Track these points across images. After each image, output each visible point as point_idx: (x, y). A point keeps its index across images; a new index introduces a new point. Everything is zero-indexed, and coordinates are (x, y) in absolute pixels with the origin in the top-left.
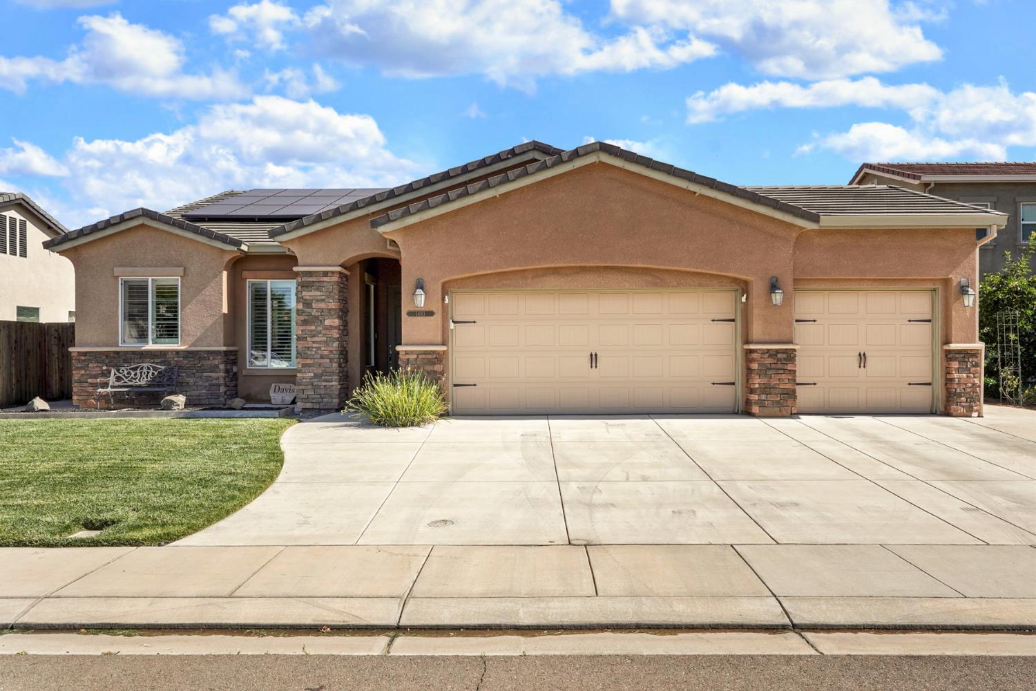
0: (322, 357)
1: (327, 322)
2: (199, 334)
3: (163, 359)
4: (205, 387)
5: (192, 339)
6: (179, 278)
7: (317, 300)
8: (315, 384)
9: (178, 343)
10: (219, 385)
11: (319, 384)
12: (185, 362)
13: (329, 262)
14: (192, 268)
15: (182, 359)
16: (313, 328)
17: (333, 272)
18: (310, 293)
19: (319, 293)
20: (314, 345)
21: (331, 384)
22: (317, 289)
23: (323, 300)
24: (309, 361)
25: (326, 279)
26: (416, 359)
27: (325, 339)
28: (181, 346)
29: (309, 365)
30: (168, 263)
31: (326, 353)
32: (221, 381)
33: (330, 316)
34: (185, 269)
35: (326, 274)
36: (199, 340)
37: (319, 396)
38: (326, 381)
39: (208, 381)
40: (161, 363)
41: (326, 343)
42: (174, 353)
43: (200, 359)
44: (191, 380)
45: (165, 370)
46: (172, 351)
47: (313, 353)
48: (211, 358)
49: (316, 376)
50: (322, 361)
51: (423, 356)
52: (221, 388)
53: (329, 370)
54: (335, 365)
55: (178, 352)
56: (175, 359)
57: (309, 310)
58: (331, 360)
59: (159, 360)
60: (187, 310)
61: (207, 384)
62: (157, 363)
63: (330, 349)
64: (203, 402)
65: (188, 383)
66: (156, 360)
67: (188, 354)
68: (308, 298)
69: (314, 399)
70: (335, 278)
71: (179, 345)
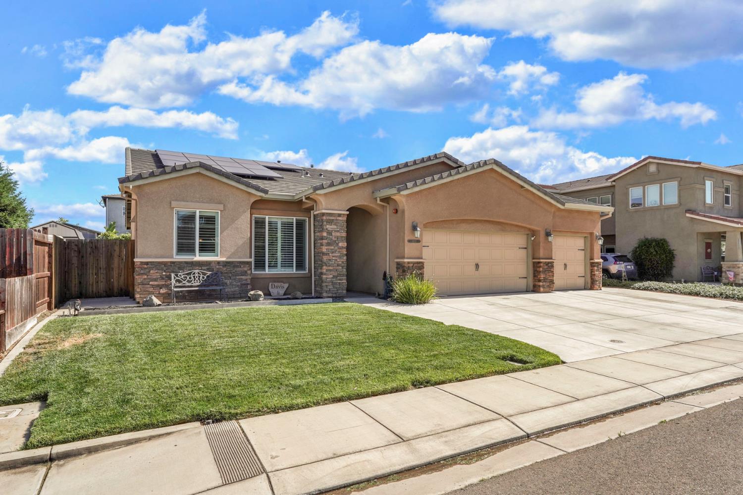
0: (338, 265)
1: (340, 244)
2: (233, 251)
3: (208, 267)
4: (238, 285)
5: (229, 254)
6: (219, 211)
7: (335, 231)
8: (335, 281)
9: (218, 256)
10: (248, 284)
11: (336, 282)
12: (225, 269)
13: (341, 209)
14: (229, 205)
15: (222, 267)
16: (333, 247)
17: (344, 214)
18: (331, 227)
19: (336, 227)
20: (333, 258)
21: (343, 281)
22: (335, 224)
23: (338, 231)
24: (331, 268)
25: (340, 218)
26: (413, 266)
27: (339, 254)
28: (220, 258)
29: (330, 270)
30: (211, 201)
31: (340, 263)
32: (249, 282)
33: (342, 241)
34: (224, 205)
35: (340, 215)
36: (233, 254)
37: (336, 289)
38: (340, 280)
39: (240, 281)
40: (208, 270)
41: (340, 257)
42: (216, 263)
43: (234, 267)
44: (228, 282)
45: (212, 274)
46: (215, 262)
47: (333, 263)
48: (242, 266)
49: (334, 277)
50: (337, 268)
51: (416, 265)
52: (249, 286)
53: (341, 273)
54: (345, 270)
55: (219, 263)
56: (217, 267)
57: (331, 237)
58: (342, 267)
59: (205, 268)
60: (225, 233)
61: (239, 284)
62: (204, 270)
63: (342, 260)
64: (236, 296)
65: (226, 283)
66: (203, 268)
67: (226, 264)
68: (330, 229)
69: (333, 291)
70: (345, 218)
71: (219, 257)
